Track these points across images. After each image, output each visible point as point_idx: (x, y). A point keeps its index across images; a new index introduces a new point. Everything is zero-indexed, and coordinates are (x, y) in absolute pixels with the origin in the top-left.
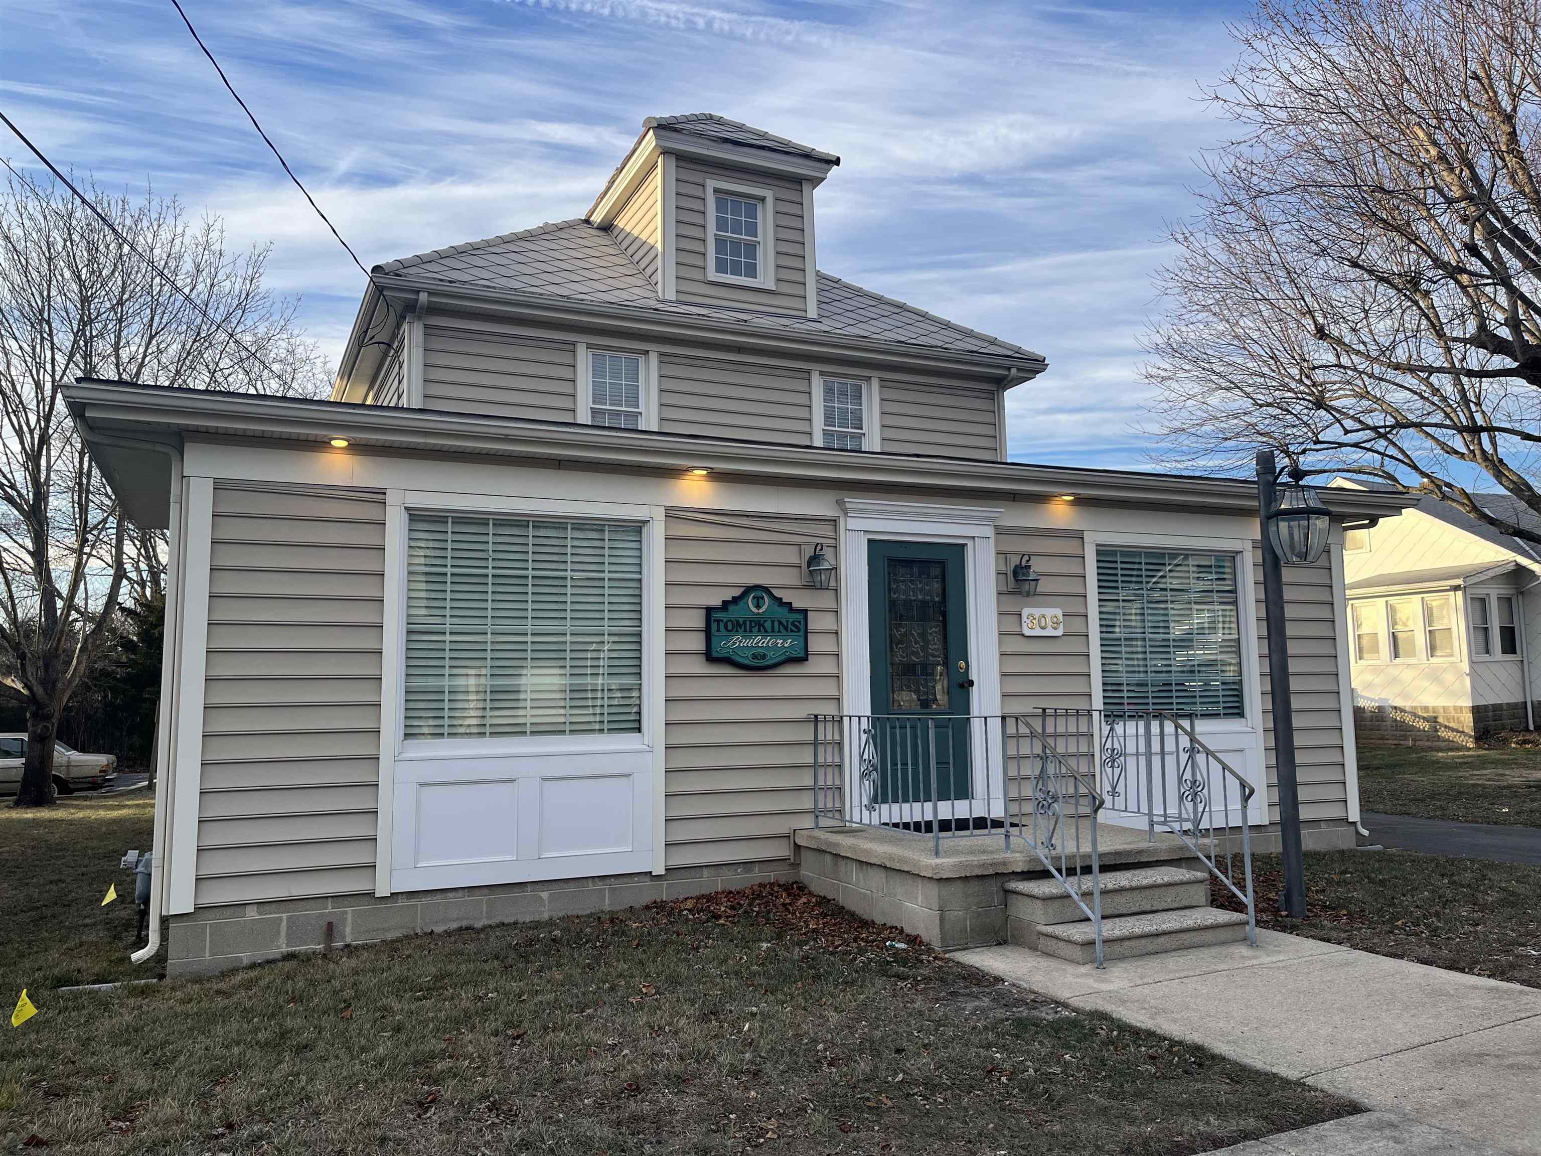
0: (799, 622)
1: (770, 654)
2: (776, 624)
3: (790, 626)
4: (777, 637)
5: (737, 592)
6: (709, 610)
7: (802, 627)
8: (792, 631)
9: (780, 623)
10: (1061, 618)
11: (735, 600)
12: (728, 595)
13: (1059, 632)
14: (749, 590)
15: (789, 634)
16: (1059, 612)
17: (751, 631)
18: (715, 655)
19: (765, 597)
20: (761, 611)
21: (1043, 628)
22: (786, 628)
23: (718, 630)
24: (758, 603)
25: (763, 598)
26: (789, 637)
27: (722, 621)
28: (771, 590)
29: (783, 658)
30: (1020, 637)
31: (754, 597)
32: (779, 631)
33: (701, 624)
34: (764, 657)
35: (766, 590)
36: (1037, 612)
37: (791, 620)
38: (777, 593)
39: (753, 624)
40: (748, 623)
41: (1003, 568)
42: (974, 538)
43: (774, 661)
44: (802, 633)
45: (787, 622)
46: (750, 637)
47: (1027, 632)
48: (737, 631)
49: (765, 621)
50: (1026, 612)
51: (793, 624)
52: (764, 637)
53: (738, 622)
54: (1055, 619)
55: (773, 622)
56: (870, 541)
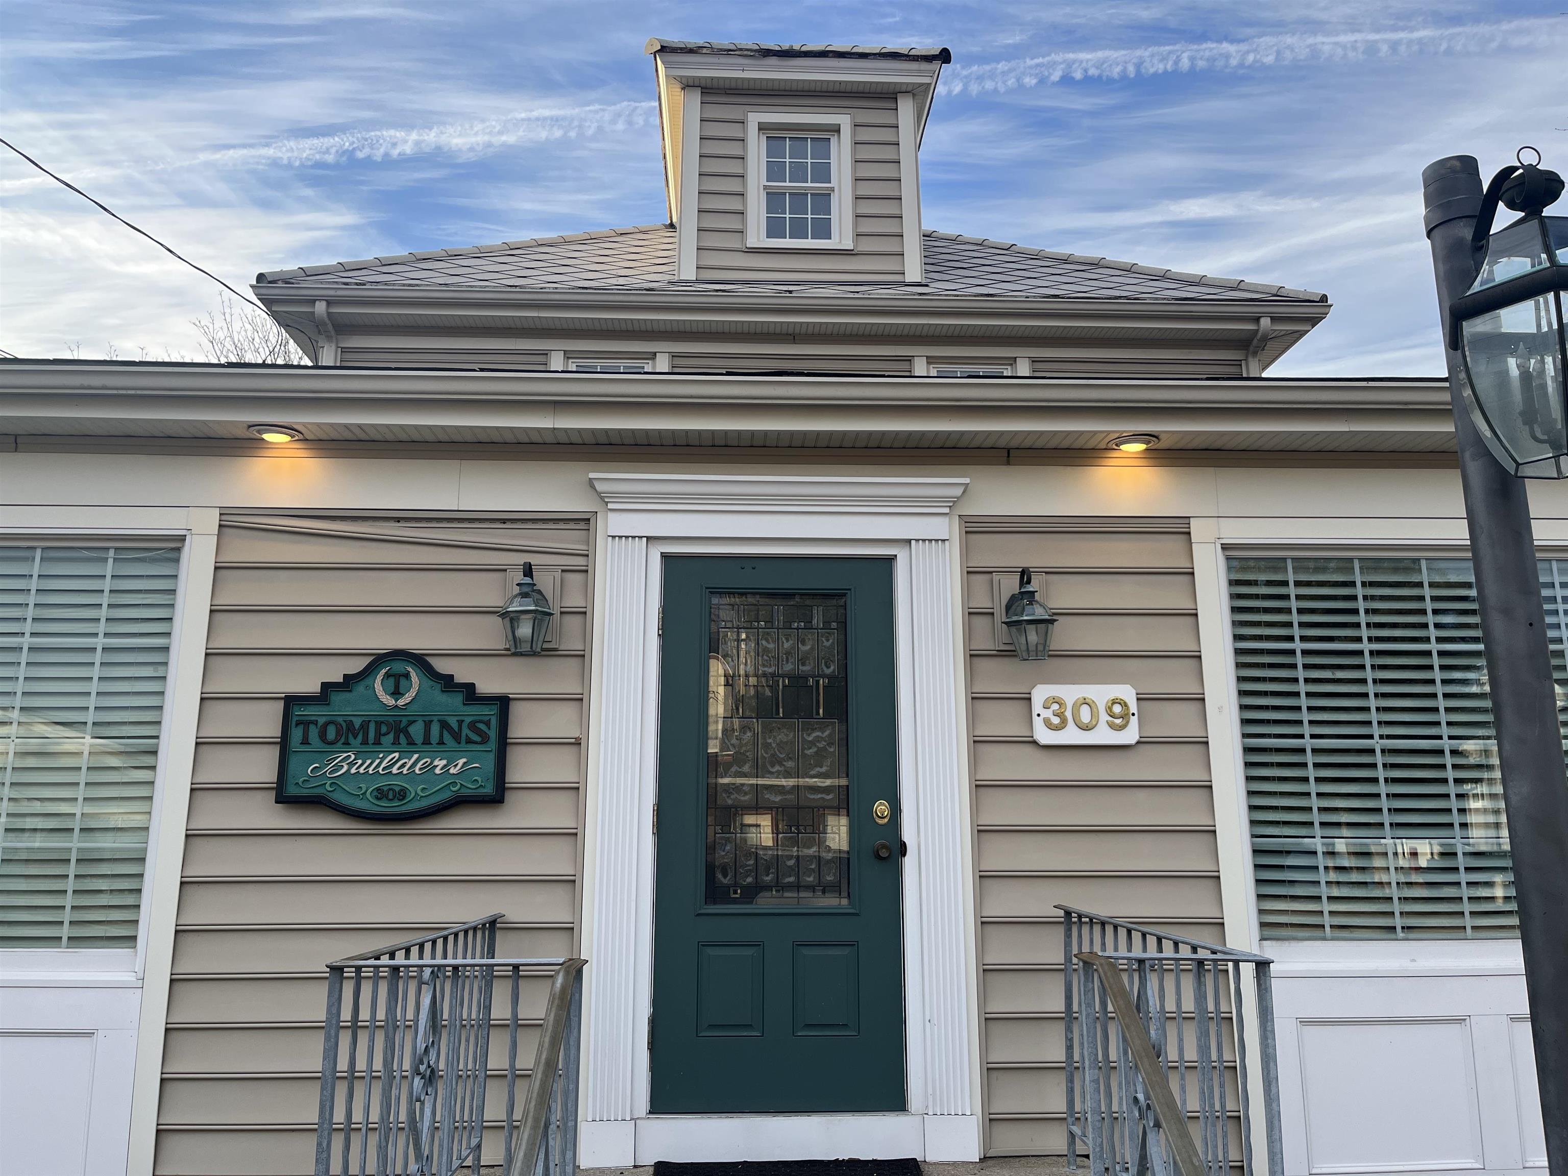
0: (488, 723)
1: (413, 790)
2: (435, 729)
3: (465, 731)
4: (434, 755)
5: (356, 666)
6: (291, 701)
7: (493, 734)
8: (469, 741)
9: (444, 725)
10: (1133, 707)
11: (349, 681)
12: (335, 672)
13: (1130, 735)
14: (380, 660)
15: (464, 746)
16: (1128, 693)
17: (377, 742)
18: (292, 790)
19: (413, 674)
20: (401, 702)
21: (1086, 728)
22: (457, 737)
23: (305, 741)
24: (397, 686)
25: (407, 676)
26: (460, 753)
27: (315, 723)
28: (430, 660)
29: (445, 796)
30: (1028, 749)
31: (388, 675)
32: (441, 743)
33: (273, 729)
34: (402, 794)
35: (420, 660)
36: (1070, 693)
37: (468, 720)
38: (442, 666)
39: (384, 729)
40: (372, 727)
41: (982, 601)
42: (909, 541)
43: (424, 803)
44: (492, 745)
45: (460, 722)
46: (373, 754)
47: (1044, 736)
48: (347, 743)
49: (411, 723)
50: (1040, 694)
51: (472, 726)
52: (404, 754)
53: (350, 724)
54: (1117, 709)
55: (428, 725)
56: (666, 558)
